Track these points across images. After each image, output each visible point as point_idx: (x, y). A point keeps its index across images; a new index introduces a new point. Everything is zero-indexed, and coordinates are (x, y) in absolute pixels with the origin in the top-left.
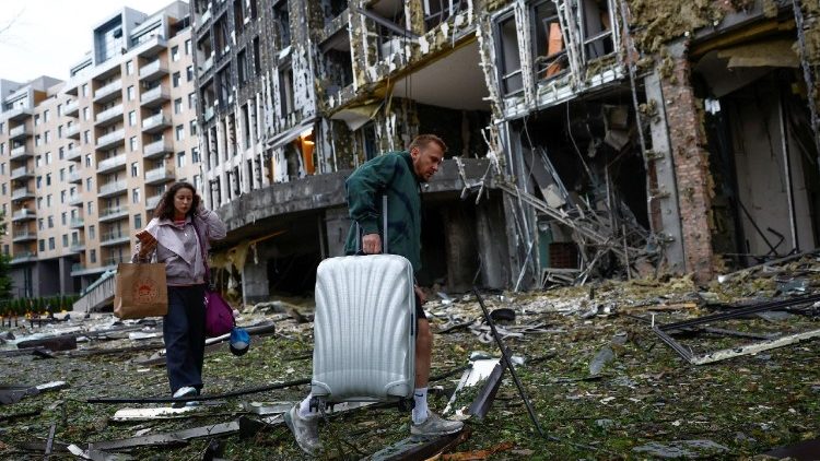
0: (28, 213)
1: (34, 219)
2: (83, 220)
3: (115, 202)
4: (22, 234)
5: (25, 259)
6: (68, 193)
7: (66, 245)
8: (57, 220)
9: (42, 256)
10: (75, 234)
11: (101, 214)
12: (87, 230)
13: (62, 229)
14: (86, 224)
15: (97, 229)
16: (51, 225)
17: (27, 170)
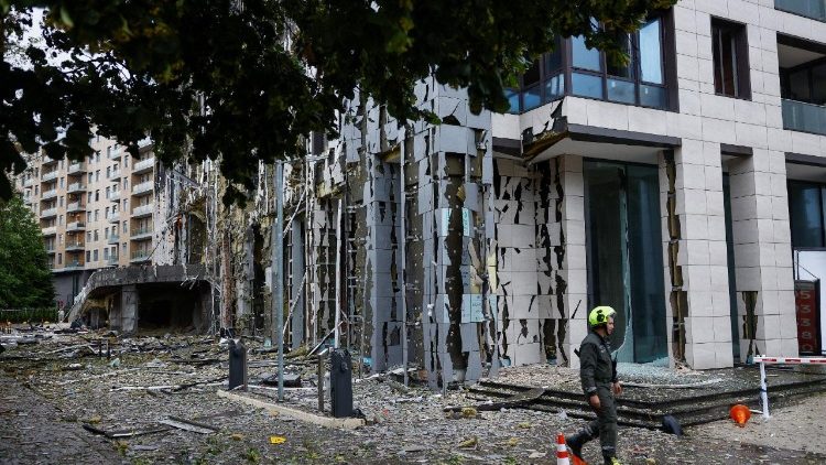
0: (79, 225)
1: (83, 231)
2: (118, 237)
3: (144, 222)
4: (73, 244)
5: (73, 269)
6: (111, 210)
7: (106, 257)
8: (101, 234)
9: (87, 266)
10: (114, 248)
11: (133, 234)
12: (121, 245)
13: (104, 243)
14: (121, 241)
15: (128, 246)
16: (96, 238)
17: (80, 187)
